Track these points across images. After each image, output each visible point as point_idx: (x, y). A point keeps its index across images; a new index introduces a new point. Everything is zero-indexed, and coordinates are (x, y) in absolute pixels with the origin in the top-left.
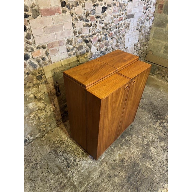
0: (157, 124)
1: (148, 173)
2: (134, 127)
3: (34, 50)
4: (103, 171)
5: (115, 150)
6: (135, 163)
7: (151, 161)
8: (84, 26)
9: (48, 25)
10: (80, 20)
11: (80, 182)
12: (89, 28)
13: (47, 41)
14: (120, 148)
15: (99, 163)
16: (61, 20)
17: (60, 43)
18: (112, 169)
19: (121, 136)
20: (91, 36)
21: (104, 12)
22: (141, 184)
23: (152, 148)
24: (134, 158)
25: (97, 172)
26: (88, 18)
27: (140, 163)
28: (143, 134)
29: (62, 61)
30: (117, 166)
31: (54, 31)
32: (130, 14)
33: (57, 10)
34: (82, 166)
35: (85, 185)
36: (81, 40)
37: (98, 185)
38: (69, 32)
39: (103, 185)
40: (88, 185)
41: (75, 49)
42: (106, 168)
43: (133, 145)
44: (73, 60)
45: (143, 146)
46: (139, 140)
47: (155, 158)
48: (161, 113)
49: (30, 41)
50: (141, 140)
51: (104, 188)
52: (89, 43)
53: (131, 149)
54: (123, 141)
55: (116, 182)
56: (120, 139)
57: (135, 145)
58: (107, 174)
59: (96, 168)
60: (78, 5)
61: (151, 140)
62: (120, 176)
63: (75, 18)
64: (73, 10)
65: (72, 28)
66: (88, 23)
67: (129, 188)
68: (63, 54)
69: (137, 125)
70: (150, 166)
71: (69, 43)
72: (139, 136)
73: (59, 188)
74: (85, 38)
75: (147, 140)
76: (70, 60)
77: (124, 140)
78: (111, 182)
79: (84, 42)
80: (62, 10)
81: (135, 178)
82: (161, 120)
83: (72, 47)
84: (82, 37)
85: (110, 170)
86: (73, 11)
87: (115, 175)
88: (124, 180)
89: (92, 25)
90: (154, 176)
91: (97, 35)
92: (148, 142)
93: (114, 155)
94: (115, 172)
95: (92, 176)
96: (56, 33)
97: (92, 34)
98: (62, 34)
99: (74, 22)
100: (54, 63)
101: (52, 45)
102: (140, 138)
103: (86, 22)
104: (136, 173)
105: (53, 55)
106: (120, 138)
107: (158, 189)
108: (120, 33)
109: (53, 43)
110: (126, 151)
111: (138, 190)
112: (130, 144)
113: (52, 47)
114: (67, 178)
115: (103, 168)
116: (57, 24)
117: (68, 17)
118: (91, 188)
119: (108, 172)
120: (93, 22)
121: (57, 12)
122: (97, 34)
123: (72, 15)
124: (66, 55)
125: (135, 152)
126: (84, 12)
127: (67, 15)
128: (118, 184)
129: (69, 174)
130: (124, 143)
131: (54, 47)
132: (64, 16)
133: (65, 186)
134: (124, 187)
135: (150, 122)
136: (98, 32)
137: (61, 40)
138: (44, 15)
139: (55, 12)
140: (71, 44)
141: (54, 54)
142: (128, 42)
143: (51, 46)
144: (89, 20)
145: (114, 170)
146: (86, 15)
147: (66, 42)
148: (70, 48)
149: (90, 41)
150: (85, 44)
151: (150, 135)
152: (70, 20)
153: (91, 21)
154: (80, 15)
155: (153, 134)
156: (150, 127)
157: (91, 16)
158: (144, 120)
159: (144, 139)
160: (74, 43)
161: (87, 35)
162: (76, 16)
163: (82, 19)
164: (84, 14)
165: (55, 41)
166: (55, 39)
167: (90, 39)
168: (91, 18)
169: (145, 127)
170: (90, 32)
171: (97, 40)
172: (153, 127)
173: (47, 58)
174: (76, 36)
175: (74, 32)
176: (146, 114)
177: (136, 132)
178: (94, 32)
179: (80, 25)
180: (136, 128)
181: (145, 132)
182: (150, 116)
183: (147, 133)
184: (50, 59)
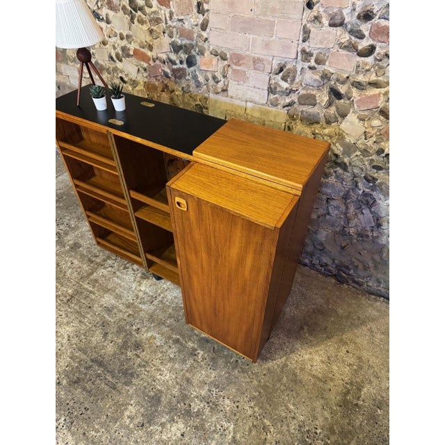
1: (110, 410)
2: (243, 371)
3: (206, 54)
4: (115, 311)
5: (163, 327)
6: (132, 375)
7: (140, 419)
8: (341, 46)
9: (241, 14)
10: (330, 25)
11: (96, 281)
12: (359, 59)
13: (230, 46)
14: (170, 338)
15: (132, 301)
16: (273, 10)
17: (257, 62)
18: (119, 327)
19: (202, 338)
20: (359, 86)
22: (87, 391)
23: (181, 426)
24: (146, 373)
25: (113, 302)
26: (365, 28)
27: (134, 388)
28: (227, 402)
29: (248, 103)
30: (125, 337)
31: (251, 29)
34: (125, 276)
35: (91, 289)
36: (315, 80)
37: (90, 307)
38: (286, 47)
39: (89, 316)
40: (91, 292)
41: (294, 97)
42: (121, 315)
43: (182, 370)
44: (275, 116)
45: (184, 397)
46: (201, 387)
47: (150, 434)
49: (205, 34)
50: (203, 393)
51: (84, 317)
52: (342, 101)
53: (169, 365)
54: (190, 344)
55: (92, 337)
56: (195, 337)
57: (184, 375)
58: (110, 319)
59: (121, 299)
61: (207, 425)
62: (105, 344)
63: (316, 14)
65: (301, 39)
66: (358, 40)
67: (80, 365)
68: (258, 91)
69: (255, 382)
70: (129, 417)
71: (281, 74)
72: (217, 387)
73: (90, 256)
74: (333, 83)
75: (207, 411)
76: (268, 112)
77: (193, 347)
78: (94, 328)
79: (326, 91)
81: (99, 375)
83: (285, 85)
84: (326, 77)
85: (118, 323)
87: (107, 333)
88: (95, 352)
89: (375, 54)
90: (102, 425)
92: (198, 414)
93: (150, 327)
94: (112, 333)
95: (105, 295)
96: (254, 36)
97: (367, 80)
98: (267, 45)
99: (308, 25)
100: (231, 97)
101: (239, 61)
102: (210, 391)
103: (353, 38)
104: (109, 378)
105: (235, 81)
106: (197, 336)
107: (73, 434)
109: (241, 55)
110: (162, 352)
111: (76, 382)
112: (184, 361)
113: (236, 64)
114: (104, 261)
115: (121, 311)
116: (262, 18)
118: (87, 297)
119: (112, 321)
120: (378, 45)
123: (310, 5)
124: (263, 97)
125: (160, 375)
126: (353, 4)
127: (294, 2)
128: (90, 342)
129: (110, 262)
130: (185, 347)
131: (240, 65)
133: (92, 262)
134: (83, 353)
137: (261, 56)
140: (284, 79)
141: (238, 81)
143: (235, 61)
144: (367, 33)
145: (117, 332)
146: (359, 17)
147: (275, 66)
148: (280, 86)
149: (349, 99)
150: (326, 99)
151: (226, 425)
152: (298, 16)
153: (374, 40)
154: (335, 10)
155: (232, 434)
156: (262, 426)
157: (377, 25)
158: (284, 408)
159: (208, 403)
160: (297, 80)
161: (345, 76)
162: (321, 10)
163: (341, 24)
164: (354, 10)
165: (248, 53)
166: (248, 50)
167: (349, 91)
168: (376, 31)
169: (256, 409)
170: (357, 73)
171: (379, 109)
172: (266, 439)
173: (222, 82)
174: (306, 65)
175: (303, 51)
176: (318, 416)
177: (227, 378)
178: (375, 78)
179: (326, 38)
180: (242, 379)
181: (236, 409)
182: (316, 433)
183: (233, 416)
184: (228, 85)
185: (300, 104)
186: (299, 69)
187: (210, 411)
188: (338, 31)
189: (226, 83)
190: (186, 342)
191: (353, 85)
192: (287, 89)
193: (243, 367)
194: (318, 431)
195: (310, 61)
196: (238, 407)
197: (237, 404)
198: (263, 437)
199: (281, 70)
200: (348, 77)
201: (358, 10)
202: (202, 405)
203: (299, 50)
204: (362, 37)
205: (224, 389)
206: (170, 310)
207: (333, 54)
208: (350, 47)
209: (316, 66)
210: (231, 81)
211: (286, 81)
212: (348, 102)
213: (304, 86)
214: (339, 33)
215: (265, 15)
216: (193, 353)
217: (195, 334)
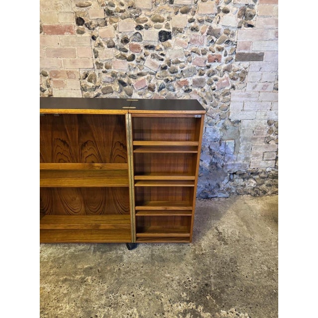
0: (181, 307)
8: (117, 57)
9: (52, 47)
10: (109, 47)
12: (128, 62)
13: (48, 67)
14: (58, 281)
16: (72, 42)
17: (69, 74)
20: (133, 77)
21: (166, 40)
26: (127, 47)
28: (124, 297)
31: (60, 55)
32: (246, 52)
33: (69, 29)
36: (109, 78)
38: (86, 62)
41: (99, 91)
43: (79, 297)
45: (89, 314)
46: (100, 299)
48: (224, 296)
50: (103, 302)
52: (127, 87)
53: (66, 299)
54: (78, 277)
57: (81, 299)
60: (106, 25)
63: (98, 42)
64: (97, 31)
65: (94, 57)
66: (125, 53)
68: (75, 91)
69: (138, 275)
71: (87, 78)
72: (112, 292)
74: (119, 78)
75: (112, 311)
77: (81, 278)
79: (116, 83)
80: (76, 29)
82: (201, 308)
83: (91, 85)
84: (114, 75)
86: (95, 33)
89: (136, 59)
91: (146, 77)
96: (64, 58)
97: (136, 73)
98: (74, 63)
99: (96, 49)
101: (57, 75)
102: (108, 298)
103: (122, 52)
105: (57, 88)
108: (213, 86)
109: (57, 71)
110: (55, 294)
112: (78, 290)
113: (55, 77)
116: (67, 47)
117: (85, 40)
120: (136, 54)
121: (68, 32)
122: (148, 75)
123: (94, 38)
124: (79, 93)
126: (117, 36)
127: (84, 37)
130: (74, 281)
131: (58, 78)
132: (79, 37)
135: (170, 289)
136: (151, 74)
137: (72, 70)
138: (48, 33)
139: (65, 31)
140: (90, 81)
141: (59, 88)
142: (243, 110)
143: (54, 75)
144: (128, 49)
146: (122, 42)
147: (82, 75)
148: (88, 86)
149: (130, 85)
150: (118, 87)
151: (130, 312)
152: (89, 44)
153: (133, 52)
154: (109, 39)
155: (137, 314)
156: (156, 297)
157: (132, 44)
158: (164, 278)
159: (110, 306)
160: (98, 81)
161: (124, 73)
162: (101, 40)
163: (114, 46)
164: (118, 38)
165: (61, 69)
166: (61, 67)
167: (129, 81)
168: (132, 47)
169: (147, 290)
170: (130, 70)
171: (147, 87)
172: (162, 303)
173: (47, 90)
174: (101, 71)
175: (97, 63)
176: (186, 271)
177: (117, 283)
178: (140, 71)
179: (108, 54)
180: (129, 278)
181: (132, 297)
182: (189, 281)
183: (133, 302)
184: (52, 92)
185: (104, 94)
186: (97, 74)
187: (114, 311)
188: (113, 50)
189: (50, 91)
190: (73, 277)
191: (130, 77)
192: (93, 86)
193: (125, 270)
194: (190, 279)
195: (102, 68)
196: (133, 296)
197: (132, 294)
198: (160, 303)
199: (86, 76)
200: (126, 74)
201: (120, 38)
202: (106, 310)
203: (94, 63)
204: (126, 51)
205: (118, 291)
206: (50, 264)
207: (114, 62)
208: (122, 57)
209: (107, 70)
210: (53, 89)
211: (91, 82)
212: (130, 87)
213: (103, 83)
214: (114, 51)
215: (68, 46)
216: (83, 281)
217: (79, 269)
